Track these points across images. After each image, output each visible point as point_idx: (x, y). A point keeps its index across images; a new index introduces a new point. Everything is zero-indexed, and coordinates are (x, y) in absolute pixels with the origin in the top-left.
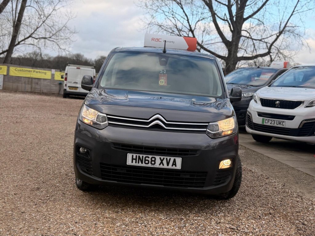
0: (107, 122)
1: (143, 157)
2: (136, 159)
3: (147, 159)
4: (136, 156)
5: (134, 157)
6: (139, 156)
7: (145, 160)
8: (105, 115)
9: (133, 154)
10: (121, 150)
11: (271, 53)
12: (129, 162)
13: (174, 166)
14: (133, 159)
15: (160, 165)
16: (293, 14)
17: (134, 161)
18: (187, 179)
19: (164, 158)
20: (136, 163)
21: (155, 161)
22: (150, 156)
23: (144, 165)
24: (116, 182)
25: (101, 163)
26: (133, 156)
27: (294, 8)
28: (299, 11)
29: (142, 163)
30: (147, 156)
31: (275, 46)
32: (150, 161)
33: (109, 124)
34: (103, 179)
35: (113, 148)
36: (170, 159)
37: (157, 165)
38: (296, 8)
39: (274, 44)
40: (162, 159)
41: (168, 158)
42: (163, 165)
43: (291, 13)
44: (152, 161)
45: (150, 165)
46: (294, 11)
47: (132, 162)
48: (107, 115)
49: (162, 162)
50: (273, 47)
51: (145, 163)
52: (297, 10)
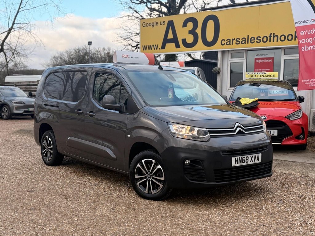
0: (208, 135)
1: (241, 158)
2: (237, 161)
3: (244, 159)
4: (238, 158)
5: (237, 160)
6: (239, 158)
7: (243, 160)
8: (206, 129)
9: (236, 157)
10: (227, 156)
11: (4, 49)
12: (234, 164)
13: (258, 160)
14: (236, 161)
15: (251, 162)
16: (19, 11)
17: (236, 162)
18: (263, 169)
19: (253, 156)
20: (237, 164)
21: (248, 160)
22: (245, 156)
23: (242, 164)
24: (225, 182)
25: (214, 170)
26: (236, 158)
27: (19, 5)
28: (24, 9)
29: (241, 163)
30: (243, 156)
31: (7, 42)
32: (245, 160)
33: (211, 135)
34: (217, 182)
35: (222, 155)
36: (256, 156)
37: (249, 163)
38: (21, 5)
39: (6, 41)
40: (252, 157)
41: (255, 155)
42: (252, 161)
43: (17, 10)
44: (246, 160)
45: (245, 164)
46: (19, 8)
47: (235, 164)
48: (207, 129)
49: (252, 160)
50: (5, 44)
51: (243, 163)
52: (22, 8)
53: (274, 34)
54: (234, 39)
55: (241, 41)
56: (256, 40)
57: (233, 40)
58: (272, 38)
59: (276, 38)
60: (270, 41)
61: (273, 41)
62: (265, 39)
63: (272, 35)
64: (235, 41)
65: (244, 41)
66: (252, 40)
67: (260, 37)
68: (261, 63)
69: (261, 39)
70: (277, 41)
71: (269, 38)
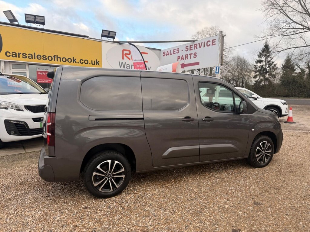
53: (57, 56)
54: (21, 53)
55: (27, 56)
56: (42, 58)
57: (19, 54)
58: (56, 58)
59: (59, 59)
60: (54, 60)
61: (57, 61)
62: (50, 58)
63: (56, 56)
64: (21, 55)
65: (31, 56)
66: (39, 57)
67: (46, 56)
68: (43, 75)
69: (47, 57)
70: (60, 61)
71: (53, 58)
